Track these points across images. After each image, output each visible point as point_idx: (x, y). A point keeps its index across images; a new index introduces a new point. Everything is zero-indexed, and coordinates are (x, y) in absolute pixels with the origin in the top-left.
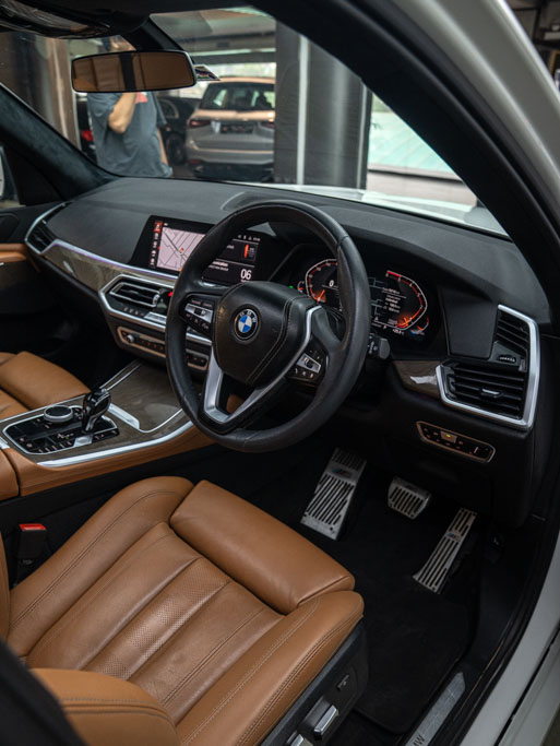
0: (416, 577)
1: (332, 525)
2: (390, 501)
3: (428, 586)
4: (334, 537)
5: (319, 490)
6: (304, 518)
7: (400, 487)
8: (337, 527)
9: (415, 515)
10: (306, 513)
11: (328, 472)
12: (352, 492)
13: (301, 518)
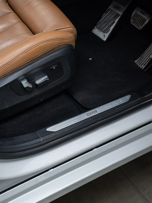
0: (136, 61)
1: (105, 34)
2: (132, 19)
3: (140, 66)
4: (105, 39)
5: (104, 16)
6: (94, 30)
7: (138, 12)
8: (107, 35)
9: (141, 27)
10: (95, 27)
11: (111, 7)
12: (119, 18)
13: (92, 29)
